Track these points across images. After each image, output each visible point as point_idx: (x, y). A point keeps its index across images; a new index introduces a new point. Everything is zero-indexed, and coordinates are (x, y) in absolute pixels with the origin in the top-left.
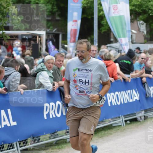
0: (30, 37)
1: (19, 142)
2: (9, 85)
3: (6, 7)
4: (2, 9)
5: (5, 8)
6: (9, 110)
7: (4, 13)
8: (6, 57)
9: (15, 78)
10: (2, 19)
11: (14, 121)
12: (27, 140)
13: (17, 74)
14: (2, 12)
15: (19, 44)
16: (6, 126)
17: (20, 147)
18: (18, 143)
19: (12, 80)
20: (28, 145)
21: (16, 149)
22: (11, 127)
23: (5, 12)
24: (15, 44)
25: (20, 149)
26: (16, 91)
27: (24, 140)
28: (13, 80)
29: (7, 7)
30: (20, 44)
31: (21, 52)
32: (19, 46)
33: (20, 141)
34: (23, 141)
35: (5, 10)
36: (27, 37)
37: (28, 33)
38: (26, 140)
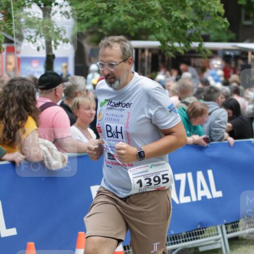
0: (237, 53)
1: (226, 225)
2: (210, 131)
3: (205, 2)
4: (199, 4)
5: (203, 4)
6: (210, 173)
7: (202, 12)
8: (200, 86)
9: (219, 119)
10: (199, 21)
11: (217, 190)
12: (238, 221)
13: (223, 112)
14: (199, 10)
15: (218, 65)
16: (204, 198)
17: (227, 233)
18: (224, 227)
19: (214, 123)
20: (239, 230)
21: (220, 236)
22: (213, 199)
23: (203, 10)
24: (213, 65)
25: (227, 236)
26: (221, 140)
27: (234, 223)
28: (217, 122)
29: (207, 3)
30: (221, 64)
31: (222, 79)
32: (220, 69)
33: (228, 224)
34: (232, 223)
35: (204, 7)
36: (232, 54)
37: (234, 46)
38: (236, 222)
